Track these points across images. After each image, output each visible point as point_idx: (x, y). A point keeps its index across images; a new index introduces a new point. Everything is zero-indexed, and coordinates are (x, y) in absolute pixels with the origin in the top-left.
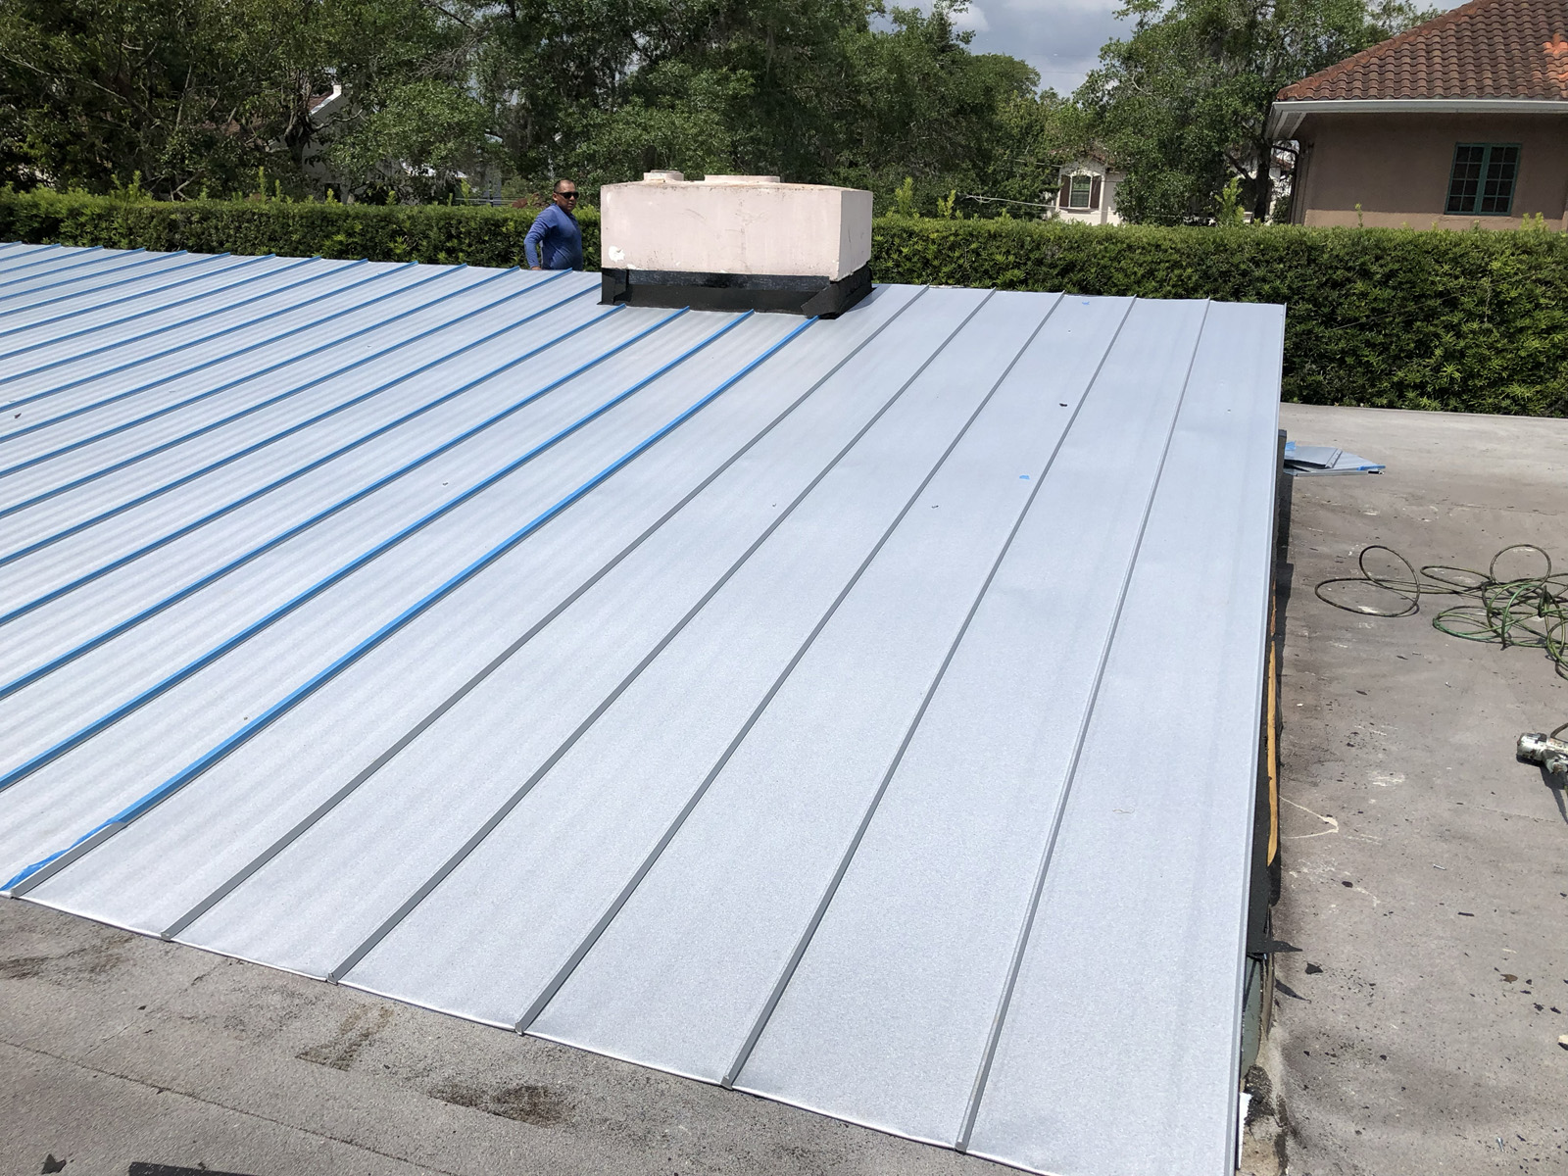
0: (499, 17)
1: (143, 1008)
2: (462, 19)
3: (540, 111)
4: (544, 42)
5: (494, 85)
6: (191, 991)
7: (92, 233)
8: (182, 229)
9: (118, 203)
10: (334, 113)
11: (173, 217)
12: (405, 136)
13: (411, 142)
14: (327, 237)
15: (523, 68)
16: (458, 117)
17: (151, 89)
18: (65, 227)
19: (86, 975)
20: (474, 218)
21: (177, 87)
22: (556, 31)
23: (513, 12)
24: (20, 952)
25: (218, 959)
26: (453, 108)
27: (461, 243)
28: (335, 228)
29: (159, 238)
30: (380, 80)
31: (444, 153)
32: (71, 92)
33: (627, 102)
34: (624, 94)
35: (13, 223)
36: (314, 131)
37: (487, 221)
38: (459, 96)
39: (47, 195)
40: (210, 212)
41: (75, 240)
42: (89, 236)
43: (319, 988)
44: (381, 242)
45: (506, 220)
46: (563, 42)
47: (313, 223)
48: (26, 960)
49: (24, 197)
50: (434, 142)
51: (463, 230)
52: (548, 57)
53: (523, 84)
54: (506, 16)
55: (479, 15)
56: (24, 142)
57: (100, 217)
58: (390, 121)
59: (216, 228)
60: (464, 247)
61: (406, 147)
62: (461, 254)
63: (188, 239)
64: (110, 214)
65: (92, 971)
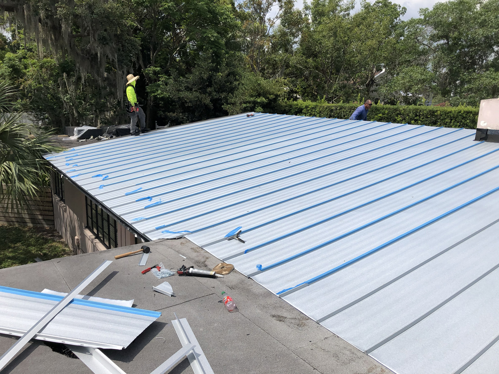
0: (443, 44)
1: (311, 342)
2: (429, 46)
3: (453, 74)
4: (458, 51)
5: (437, 66)
6: (324, 341)
7: (310, 113)
8: (334, 111)
9: (318, 104)
10: (382, 77)
11: (332, 108)
12: (404, 84)
13: (406, 85)
14: (376, 115)
15: (449, 60)
16: (423, 77)
17: (331, 72)
18: (303, 111)
19: (296, 326)
20: (426, 110)
21: (338, 71)
22: (463, 47)
23: (448, 42)
24: (280, 314)
25: (332, 334)
26: (422, 74)
27: (420, 118)
28: (379, 112)
29: (327, 114)
30: (399, 66)
31: (416, 89)
32: (310, 74)
33: (488, 70)
34: (487, 68)
35: (291, 110)
36: (375, 82)
37: (430, 111)
38: (424, 70)
39: (300, 102)
40: (343, 107)
41: (305, 114)
42: (309, 114)
43: (362, 354)
44: (393, 117)
45: (437, 111)
46: (465, 51)
47: (372, 110)
48: (281, 316)
49: (295, 102)
50: (414, 85)
51: (421, 114)
52: (459, 56)
53: (448, 65)
54: (446, 44)
55: (435, 44)
56: (296, 87)
57: (313, 108)
58: (400, 79)
59: (344, 111)
60: (421, 119)
61: (404, 87)
62: (419, 121)
63: (335, 114)
64: (316, 107)
65: (298, 325)
